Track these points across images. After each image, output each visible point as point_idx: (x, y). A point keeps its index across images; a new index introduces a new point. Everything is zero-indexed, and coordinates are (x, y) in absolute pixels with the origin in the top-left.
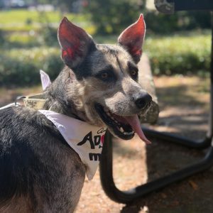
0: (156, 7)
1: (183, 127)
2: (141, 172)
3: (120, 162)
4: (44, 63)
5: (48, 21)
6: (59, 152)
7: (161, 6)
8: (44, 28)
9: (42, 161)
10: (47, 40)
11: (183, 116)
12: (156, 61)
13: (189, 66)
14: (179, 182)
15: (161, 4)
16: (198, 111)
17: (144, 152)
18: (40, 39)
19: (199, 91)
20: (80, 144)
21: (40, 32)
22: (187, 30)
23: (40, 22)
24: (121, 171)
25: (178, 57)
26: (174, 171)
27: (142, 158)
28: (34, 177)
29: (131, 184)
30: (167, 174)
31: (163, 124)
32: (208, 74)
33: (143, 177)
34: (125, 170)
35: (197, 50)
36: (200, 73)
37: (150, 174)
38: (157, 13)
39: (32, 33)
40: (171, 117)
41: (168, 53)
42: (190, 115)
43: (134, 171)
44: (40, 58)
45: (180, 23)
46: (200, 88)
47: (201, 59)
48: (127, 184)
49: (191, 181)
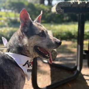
0: (56, 10)
1: (66, 62)
2: (48, 80)
3: (40, 76)
4: (8, 34)
5: (9, 16)
6: (15, 70)
7: (59, 10)
8: (8, 19)
9: (8, 74)
10: (9, 24)
11: (66, 57)
12: (55, 34)
13: (68, 37)
14: (64, 84)
15: (58, 9)
16: (71, 55)
17: (50, 72)
18: (6, 24)
19: (72, 47)
20: (24, 66)
21: (6, 21)
22: (67, 22)
23: (6, 16)
24: (40, 80)
25: (64, 33)
26: (62, 80)
27: (49, 74)
28: (4, 81)
29: (44, 85)
30: (59, 81)
31: (57, 61)
32: (76, 41)
33: (49, 82)
34: (42, 79)
35: (72, 30)
36: (73, 40)
37: (52, 81)
38: (57, 13)
39: (3, 21)
40: (61, 58)
41: (60, 31)
42: (68, 57)
43: (45, 80)
44: (6, 32)
45: (65, 19)
46: (73, 46)
47: (73, 34)
48: (43, 85)
49: (68, 84)
